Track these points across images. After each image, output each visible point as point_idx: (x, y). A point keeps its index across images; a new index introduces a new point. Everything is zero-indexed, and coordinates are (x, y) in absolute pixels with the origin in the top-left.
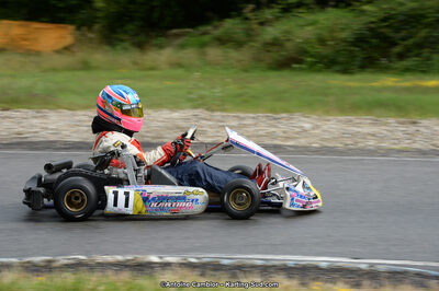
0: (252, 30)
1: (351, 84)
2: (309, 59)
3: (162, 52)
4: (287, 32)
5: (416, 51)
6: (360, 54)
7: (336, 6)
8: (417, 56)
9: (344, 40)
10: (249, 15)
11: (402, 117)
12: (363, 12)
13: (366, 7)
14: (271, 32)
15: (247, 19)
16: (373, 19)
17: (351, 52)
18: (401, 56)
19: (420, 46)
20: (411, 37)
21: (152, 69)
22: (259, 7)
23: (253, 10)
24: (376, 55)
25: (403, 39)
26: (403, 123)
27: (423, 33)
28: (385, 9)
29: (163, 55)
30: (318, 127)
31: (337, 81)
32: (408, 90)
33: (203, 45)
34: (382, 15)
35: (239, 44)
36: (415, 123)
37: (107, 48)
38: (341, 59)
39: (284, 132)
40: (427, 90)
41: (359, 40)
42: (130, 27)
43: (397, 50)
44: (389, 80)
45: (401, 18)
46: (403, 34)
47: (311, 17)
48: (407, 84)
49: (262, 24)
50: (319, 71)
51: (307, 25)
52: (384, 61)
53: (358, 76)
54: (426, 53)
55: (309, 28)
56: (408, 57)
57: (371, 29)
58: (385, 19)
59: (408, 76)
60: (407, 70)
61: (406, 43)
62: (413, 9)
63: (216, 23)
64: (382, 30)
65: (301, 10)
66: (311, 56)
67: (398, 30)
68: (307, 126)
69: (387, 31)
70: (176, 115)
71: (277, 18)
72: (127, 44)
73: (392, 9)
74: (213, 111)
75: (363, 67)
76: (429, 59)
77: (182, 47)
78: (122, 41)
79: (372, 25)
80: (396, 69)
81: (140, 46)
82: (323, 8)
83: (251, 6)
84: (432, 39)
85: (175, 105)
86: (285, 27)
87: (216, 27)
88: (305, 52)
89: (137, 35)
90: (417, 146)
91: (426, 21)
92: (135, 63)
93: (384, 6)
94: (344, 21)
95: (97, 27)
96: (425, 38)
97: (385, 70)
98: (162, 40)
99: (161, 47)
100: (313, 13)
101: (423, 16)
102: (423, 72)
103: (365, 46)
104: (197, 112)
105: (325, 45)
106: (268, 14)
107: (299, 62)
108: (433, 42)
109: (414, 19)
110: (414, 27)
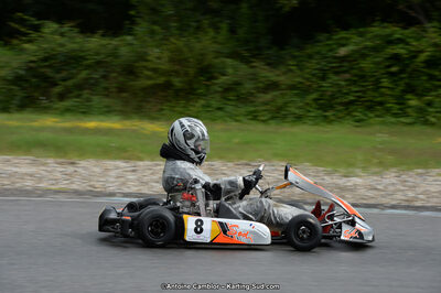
1: (10, 123)
5: (76, 93)
6: (21, 94)
8: (79, 96)
9: (3, 79)
11: (61, 157)
12: (22, 50)
13: (26, 46)
16: (34, 59)
17: (11, 90)
18: (62, 97)
19: (80, 87)
20: (70, 79)
24: (35, 94)
25: (64, 80)
26: (61, 164)
27: (84, 74)
28: (45, 49)
34: (42, 55)
36: (73, 163)
40: (86, 131)
41: (18, 80)
43: (57, 90)
44: (49, 121)
45: (62, 58)
46: (64, 74)
48: (67, 125)
52: (45, 102)
54: (86, 94)
56: (69, 98)
57: (29, 69)
58: (45, 59)
59: (68, 116)
60: (68, 110)
61: (66, 83)
62: (74, 51)
64: (43, 70)
67: (58, 72)
69: (49, 72)
73: (53, 50)
75: (22, 107)
76: (89, 100)
79: (32, 65)
80: (56, 109)
84: (92, 81)
90: (74, 187)
91: (86, 62)
93: (45, 46)
94: (4, 59)
96: (86, 79)
97: (45, 110)
101: (83, 58)
102: (84, 113)
103: (25, 85)
108: (93, 85)
109: (74, 60)
110: (74, 68)
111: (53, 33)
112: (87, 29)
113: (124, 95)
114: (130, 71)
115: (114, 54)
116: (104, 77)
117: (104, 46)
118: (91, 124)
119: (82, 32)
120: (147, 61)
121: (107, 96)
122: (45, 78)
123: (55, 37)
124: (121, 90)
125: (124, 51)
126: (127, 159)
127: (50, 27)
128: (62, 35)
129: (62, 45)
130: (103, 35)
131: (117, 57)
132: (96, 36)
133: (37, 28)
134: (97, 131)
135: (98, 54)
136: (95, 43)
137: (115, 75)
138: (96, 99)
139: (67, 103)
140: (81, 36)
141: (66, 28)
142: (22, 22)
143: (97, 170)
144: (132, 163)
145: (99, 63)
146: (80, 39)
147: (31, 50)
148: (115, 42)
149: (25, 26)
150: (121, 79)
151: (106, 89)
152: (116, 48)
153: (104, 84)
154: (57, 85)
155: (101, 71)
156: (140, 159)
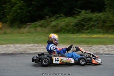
0: (48, 23)
1: (74, 37)
2: (63, 30)
3: (25, 29)
4: (58, 23)
5: (91, 28)
6: (77, 29)
7: (70, 17)
8: (91, 29)
9: (72, 25)
10: (48, 19)
11: (88, 45)
13: (77, 17)
14: (53, 23)
15: (47, 20)
17: (74, 28)
18: (87, 29)
19: (91, 26)
20: (89, 24)
21: (23, 33)
22: (50, 17)
23: (49, 18)
24: (80, 29)
25: (87, 25)
26: (88, 46)
27: (92, 23)
29: (25, 30)
31: (71, 36)
32: (89, 38)
33: (36, 27)
34: (82, 19)
35: (45, 27)
36: (91, 46)
37: (10, 28)
38: (71, 30)
40: (94, 38)
41: (76, 25)
42: (16, 23)
43: (85, 28)
44: (84, 36)
45: (87, 19)
46: (87, 23)
47: (64, 19)
48: (88, 36)
49: (51, 21)
50: (66, 33)
51: (62, 22)
52: (82, 30)
53: (76, 35)
54: (93, 28)
55: (63, 22)
56: (89, 29)
57: (79, 22)
60: (88, 33)
62: (90, 17)
63: (39, 21)
65: (61, 18)
66: (64, 29)
67: (86, 23)
69: (83, 23)
70: (29, 45)
71: (55, 20)
72: (16, 27)
73: (84, 17)
74: (39, 44)
76: (94, 30)
77: (30, 28)
78: (15, 26)
79: (79, 21)
80: (85, 32)
81: (20, 28)
82: (67, 17)
83: (48, 17)
84: (95, 25)
85: (29, 43)
86: (57, 22)
87: (39, 22)
88: (62, 28)
89: (18, 25)
91: (93, 20)
92: (18, 32)
93: (82, 16)
94: (72, 20)
95: (8, 23)
96: (93, 24)
97: (83, 33)
98: (25, 26)
99: (25, 28)
100: (64, 18)
102: (92, 33)
103: (78, 27)
104: (34, 44)
105: (67, 27)
106: (52, 19)
107: (61, 31)
108: (95, 26)
109: (90, 20)
110: (90, 22)
111: (84, 13)
112: (93, 11)
114: (104, 22)
115: (100, 17)
116: (98, 24)
117: (97, 15)
118: (95, 36)
119: (91, 12)
121: (99, 28)
122: (82, 25)
123: (85, 14)
124: (102, 27)
125: (103, 16)
126: (105, 45)
127: (83, 12)
128: (86, 13)
130: (97, 13)
132: (95, 13)
133: (80, 12)
134: (96, 38)
135: (96, 18)
136: (95, 15)
137: (100, 23)
138: (96, 29)
139: (88, 31)
140: (91, 13)
141: (87, 12)
142: (76, 11)
143: (97, 48)
144: (106, 46)
145: (96, 20)
146: (91, 14)
147: (79, 18)
148: (100, 14)
149: (77, 12)
150: (102, 24)
151: (98, 27)
152: (100, 16)
153: (98, 25)
154: (86, 26)
155: (97, 22)
156: (108, 45)
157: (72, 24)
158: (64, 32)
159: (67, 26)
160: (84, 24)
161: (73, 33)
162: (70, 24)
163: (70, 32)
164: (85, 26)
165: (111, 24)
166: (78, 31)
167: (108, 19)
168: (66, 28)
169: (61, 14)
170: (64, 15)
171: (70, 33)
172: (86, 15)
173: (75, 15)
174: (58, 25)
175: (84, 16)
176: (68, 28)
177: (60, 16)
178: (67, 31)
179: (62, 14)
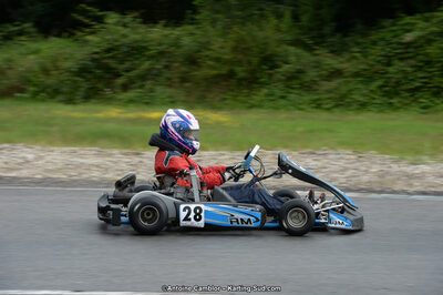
1: (75, 115)
2: (32, 89)
4: (9, 60)
5: (139, 83)
6: (85, 85)
7: (59, 36)
8: (141, 87)
9: (68, 70)
11: (126, 148)
12: (86, 42)
13: (89, 38)
16: (97, 50)
17: (75, 82)
18: (125, 88)
19: (143, 78)
20: (134, 69)
24: (100, 86)
26: (126, 154)
27: (147, 65)
28: (108, 40)
30: (41, 158)
31: (61, 111)
32: (131, 121)
34: (106, 46)
36: (138, 154)
38: (65, 89)
39: (6, 163)
40: (151, 122)
41: (83, 71)
43: (120, 81)
44: (114, 112)
45: (126, 49)
46: (127, 65)
47: (34, 46)
48: (131, 115)
50: (43, 101)
51: (29, 54)
52: (108, 92)
53: (81, 107)
54: (148, 84)
55: (32, 57)
56: (131, 89)
57: (93, 60)
58: (108, 51)
59: (132, 107)
60: (131, 101)
61: (129, 74)
62: (137, 41)
64: (106, 61)
65: (23, 38)
66: (35, 85)
67: (122, 62)
68: (30, 157)
73: (116, 41)
75: (87, 98)
76: (151, 91)
79: (95, 56)
80: (120, 100)
82: (46, 37)
84: (155, 72)
86: (6, 56)
88: (29, 81)
91: (147, 53)
93: (108, 37)
94: (68, 50)
96: (149, 70)
97: (109, 101)
100: (35, 41)
101: (146, 48)
102: (147, 103)
103: (89, 76)
105: (48, 75)
107: (22, 91)
108: (155, 75)
109: (137, 50)
110: (137, 59)
111: (116, 24)
112: (149, 19)
113: (187, 85)
114: (192, 61)
115: (177, 45)
116: (166, 67)
117: (166, 36)
118: (155, 115)
119: (144, 23)
120: (210, 50)
121: (170, 86)
122: (108, 69)
123: (118, 28)
124: (184, 80)
125: (186, 40)
127: (112, 18)
128: (125, 26)
129: (124, 36)
130: (166, 26)
131: (179, 47)
132: (159, 26)
133: (100, 20)
135: (160, 44)
136: (157, 34)
137: (176, 65)
138: (159, 89)
139: (131, 94)
140: (143, 26)
141: (128, 19)
142: (84, 13)
145: (161, 53)
146: (142, 29)
147: (95, 41)
148: (177, 32)
149: (88, 17)
150: (184, 69)
151: (169, 79)
152: (178, 38)
153: (167, 74)
155: (164, 62)
157: (67, 64)
158: (35, 97)
159: (46, 71)
160: (114, 65)
161: (70, 101)
162: (59, 64)
163: (61, 97)
164: (119, 76)
165: (215, 72)
166: (93, 95)
167: (208, 53)
168: (42, 78)
169: (24, 22)
170: (34, 26)
171: (61, 101)
172: (125, 31)
173: (81, 31)
174: (10, 69)
175: (116, 37)
176: (50, 81)
177: (21, 33)
178: (48, 90)
179: (26, 25)
